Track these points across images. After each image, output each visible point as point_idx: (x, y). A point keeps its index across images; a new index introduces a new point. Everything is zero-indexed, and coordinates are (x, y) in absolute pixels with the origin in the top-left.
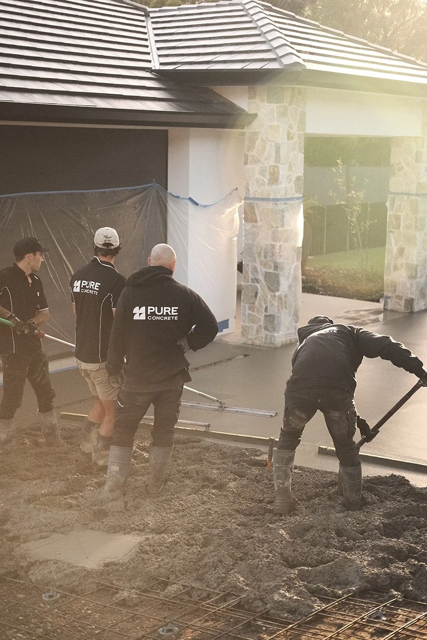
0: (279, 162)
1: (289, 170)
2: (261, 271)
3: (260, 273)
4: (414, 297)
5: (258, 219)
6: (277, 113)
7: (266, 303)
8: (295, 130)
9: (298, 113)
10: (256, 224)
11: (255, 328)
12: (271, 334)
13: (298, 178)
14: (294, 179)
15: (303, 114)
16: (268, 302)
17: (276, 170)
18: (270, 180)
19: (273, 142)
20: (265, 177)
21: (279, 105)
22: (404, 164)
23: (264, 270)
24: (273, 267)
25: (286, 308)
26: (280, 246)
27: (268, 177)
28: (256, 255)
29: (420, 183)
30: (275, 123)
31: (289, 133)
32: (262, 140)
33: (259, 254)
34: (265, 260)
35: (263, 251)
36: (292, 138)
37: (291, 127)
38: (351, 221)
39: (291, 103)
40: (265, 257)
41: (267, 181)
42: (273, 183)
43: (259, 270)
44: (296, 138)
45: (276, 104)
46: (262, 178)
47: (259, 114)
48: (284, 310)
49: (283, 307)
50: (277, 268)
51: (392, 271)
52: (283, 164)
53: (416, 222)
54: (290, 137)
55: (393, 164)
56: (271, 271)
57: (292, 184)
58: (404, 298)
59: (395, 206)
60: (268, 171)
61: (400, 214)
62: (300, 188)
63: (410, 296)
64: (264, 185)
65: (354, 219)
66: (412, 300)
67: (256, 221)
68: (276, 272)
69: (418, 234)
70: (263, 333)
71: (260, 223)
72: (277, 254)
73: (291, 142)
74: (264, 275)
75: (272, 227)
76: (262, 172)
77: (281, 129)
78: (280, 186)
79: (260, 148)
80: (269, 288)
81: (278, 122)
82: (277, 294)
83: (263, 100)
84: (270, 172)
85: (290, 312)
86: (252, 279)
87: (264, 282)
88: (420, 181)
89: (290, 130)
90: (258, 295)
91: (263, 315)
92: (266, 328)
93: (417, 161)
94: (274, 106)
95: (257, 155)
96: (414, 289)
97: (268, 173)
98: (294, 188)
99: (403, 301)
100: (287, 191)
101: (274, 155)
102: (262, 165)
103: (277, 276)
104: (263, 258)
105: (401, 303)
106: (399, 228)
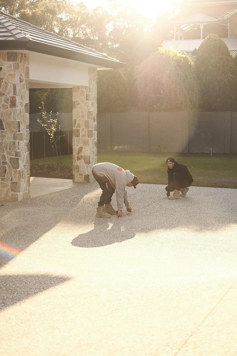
0: (16, 95)
1: (21, 99)
2: (7, 158)
3: (7, 159)
4: (89, 174)
5: (5, 127)
6: (13, 67)
7: (11, 176)
8: (23, 77)
9: (25, 68)
10: (3, 131)
11: (6, 190)
12: (16, 193)
13: (26, 105)
14: (24, 105)
15: (28, 68)
16: (13, 175)
17: (14, 99)
18: (11, 105)
19: (12, 83)
20: (8, 104)
21: (14, 62)
22: (80, 101)
23: (9, 157)
24: (14, 155)
25: (23, 178)
26: (19, 142)
27: (9, 103)
28: (4, 149)
29: (89, 111)
30: (12, 73)
31: (20, 78)
32: (5, 83)
33: (6, 148)
34: (10, 151)
35: (8, 146)
36: (22, 82)
37: (21, 75)
38: (51, 136)
39: (21, 62)
40: (10, 149)
41: (9, 106)
42: (13, 107)
43: (6, 157)
44: (24, 82)
45: (12, 62)
46: (6, 104)
47: (3, 68)
48: (22, 179)
49: (21, 178)
50: (17, 155)
51: (76, 160)
52: (18, 96)
53: (88, 133)
54: (21, 81)
55: (74, 102)
56: (14, 157)
57: (23, 107)
58: (84, 174)
59: (76, 124)
60: (9, 100)
61: (79, 129)
62: (27, 110)
63: (87, 173)
64: (8, 108)
65: (52, 135)
66: (88, 175)
67: (4, 129)
68: (17, 157)
69: (90, 139)
70: (11, 193)
71: (6, 130)
72: (17, 147)
73: (22, 83)
74: (9, 160)
75: (13, 132)
76: (6, 101)
77: (16, 76)
78: (17, 108)
79: (4, 87)
80: (13, 167)
81: (14, 72)
82: (18, 170)
83: (5, 60)
84: (11, 101)
85: (25, 180)
86: (2, 162)
87: (9, 164)
88: (89, 110)
89: (21, 77)
90: (6, 172)
91: (10, 183)
92: (12, 190)
93: (87, 99)
94: (11, 63)
95: (2, 91)
96: (89, 169)
97: (9, 101)
98: (24, 110)
99: (84, 176)
100: (20, 111)
101: (13, 91)
102: (5, 97)
103: (17, 159)
104: (8, 150)
105: (82, 177)
106: (79, 136)
